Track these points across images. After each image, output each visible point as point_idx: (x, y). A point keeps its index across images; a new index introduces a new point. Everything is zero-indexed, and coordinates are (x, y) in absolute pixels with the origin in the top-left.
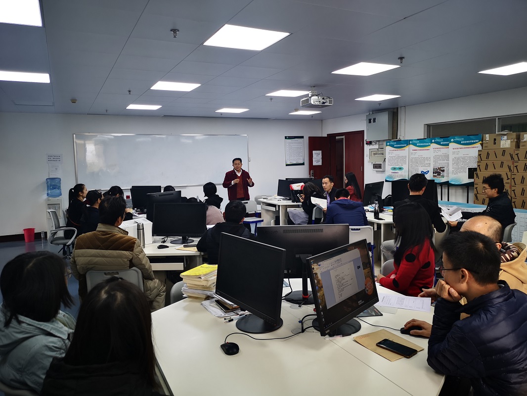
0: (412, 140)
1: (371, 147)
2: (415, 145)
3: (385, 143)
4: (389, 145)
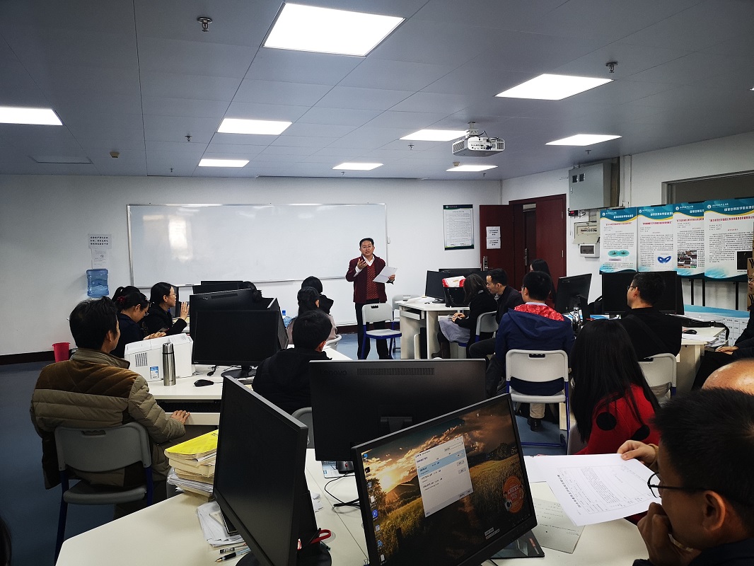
0: (642, 208)
1: (577, 219)
2: (647, 215)
3: (598, 214)
4: (606, 216)
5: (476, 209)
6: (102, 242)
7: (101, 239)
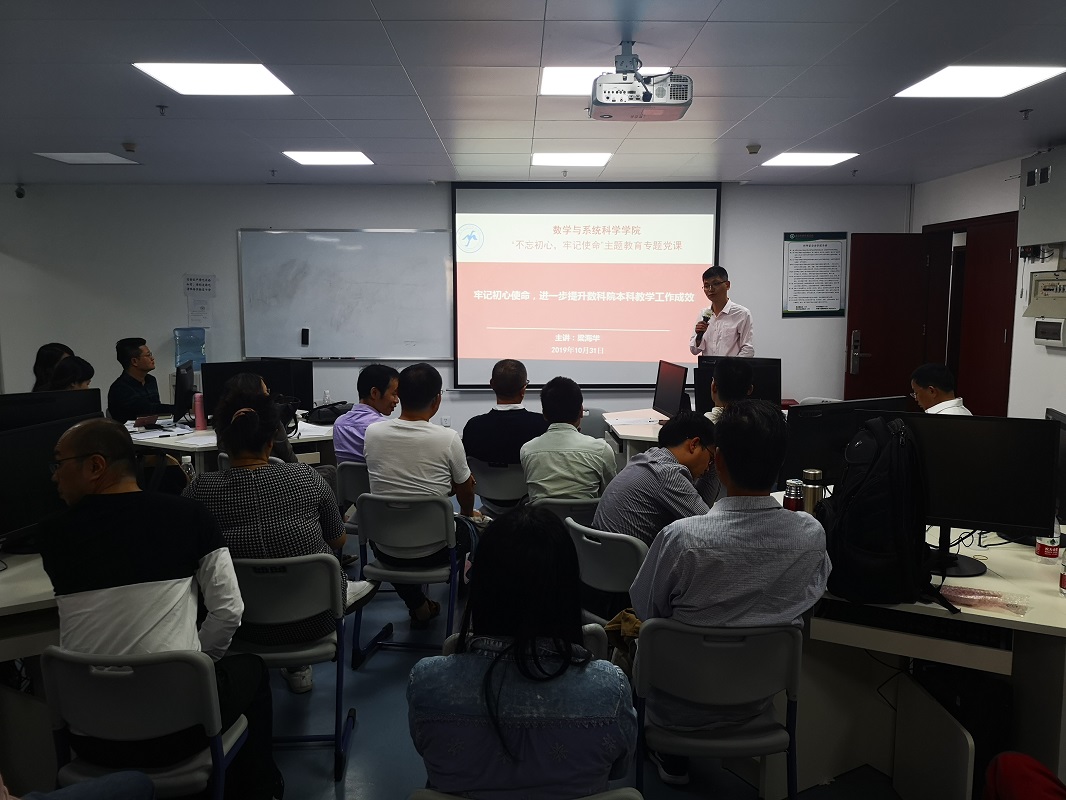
1: (1038, 266)
5: (845, 241)
6: (201, 287)
7: (202, 282)
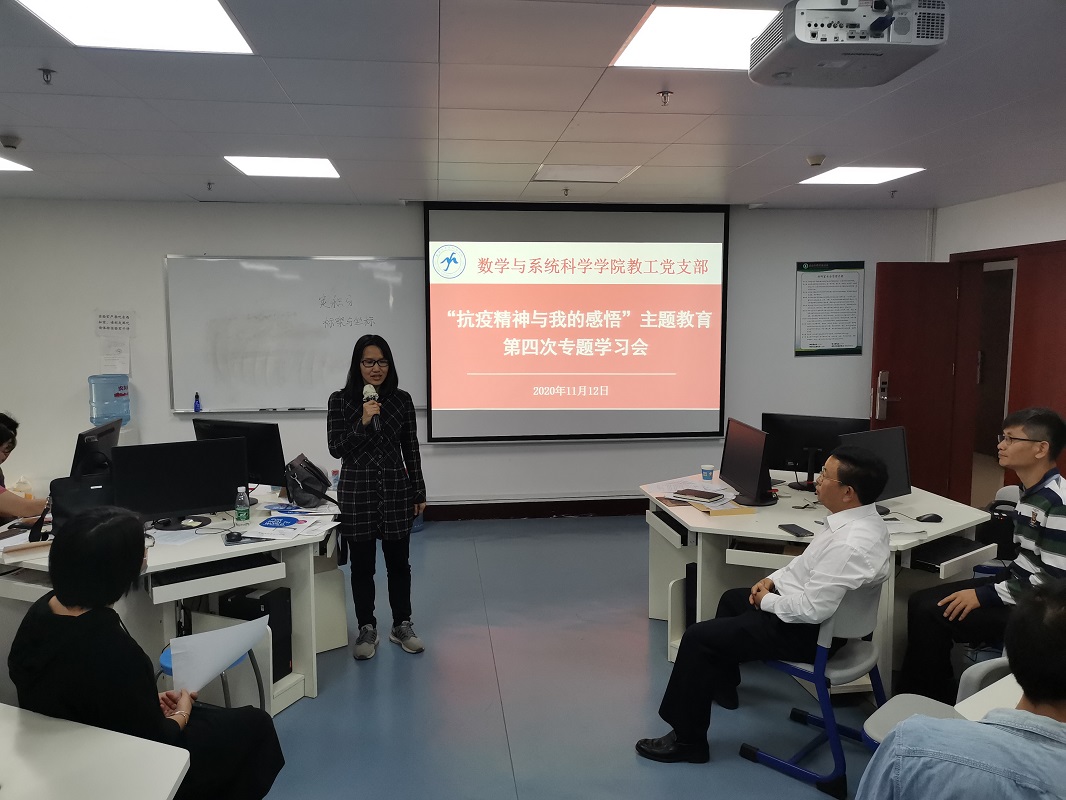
5: (871, 270)
6: (118, 326)
7: (118, 320)
